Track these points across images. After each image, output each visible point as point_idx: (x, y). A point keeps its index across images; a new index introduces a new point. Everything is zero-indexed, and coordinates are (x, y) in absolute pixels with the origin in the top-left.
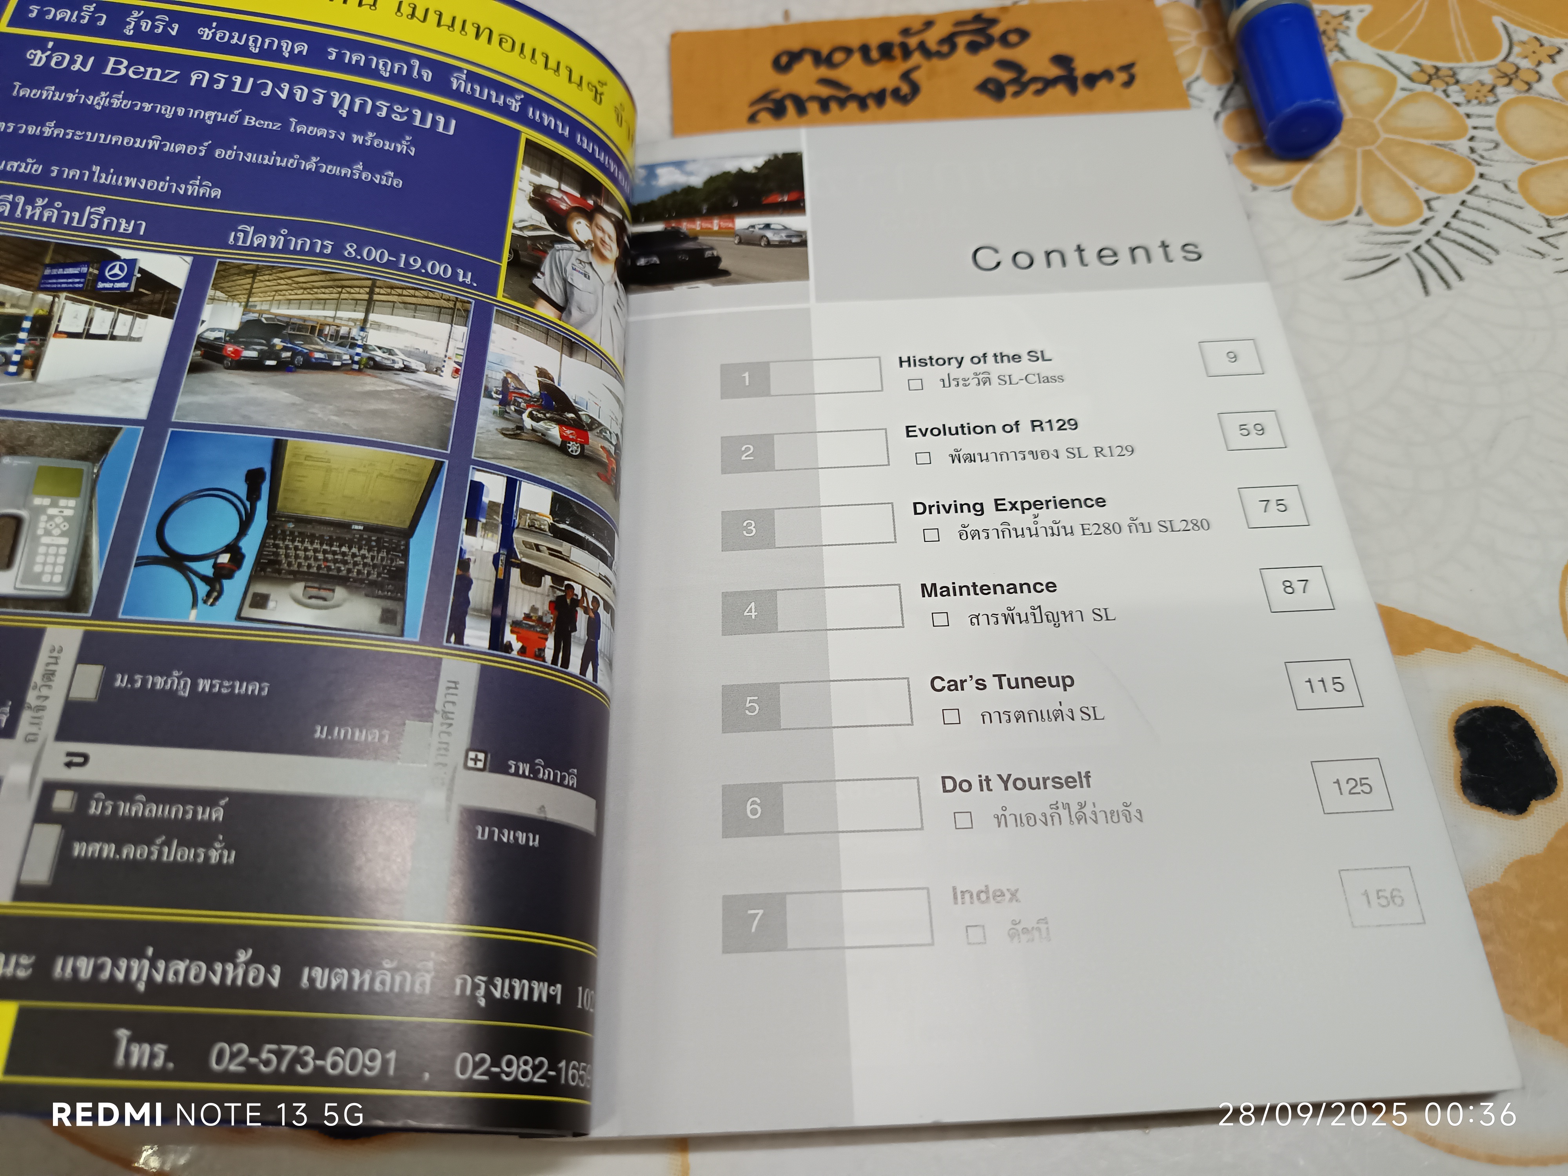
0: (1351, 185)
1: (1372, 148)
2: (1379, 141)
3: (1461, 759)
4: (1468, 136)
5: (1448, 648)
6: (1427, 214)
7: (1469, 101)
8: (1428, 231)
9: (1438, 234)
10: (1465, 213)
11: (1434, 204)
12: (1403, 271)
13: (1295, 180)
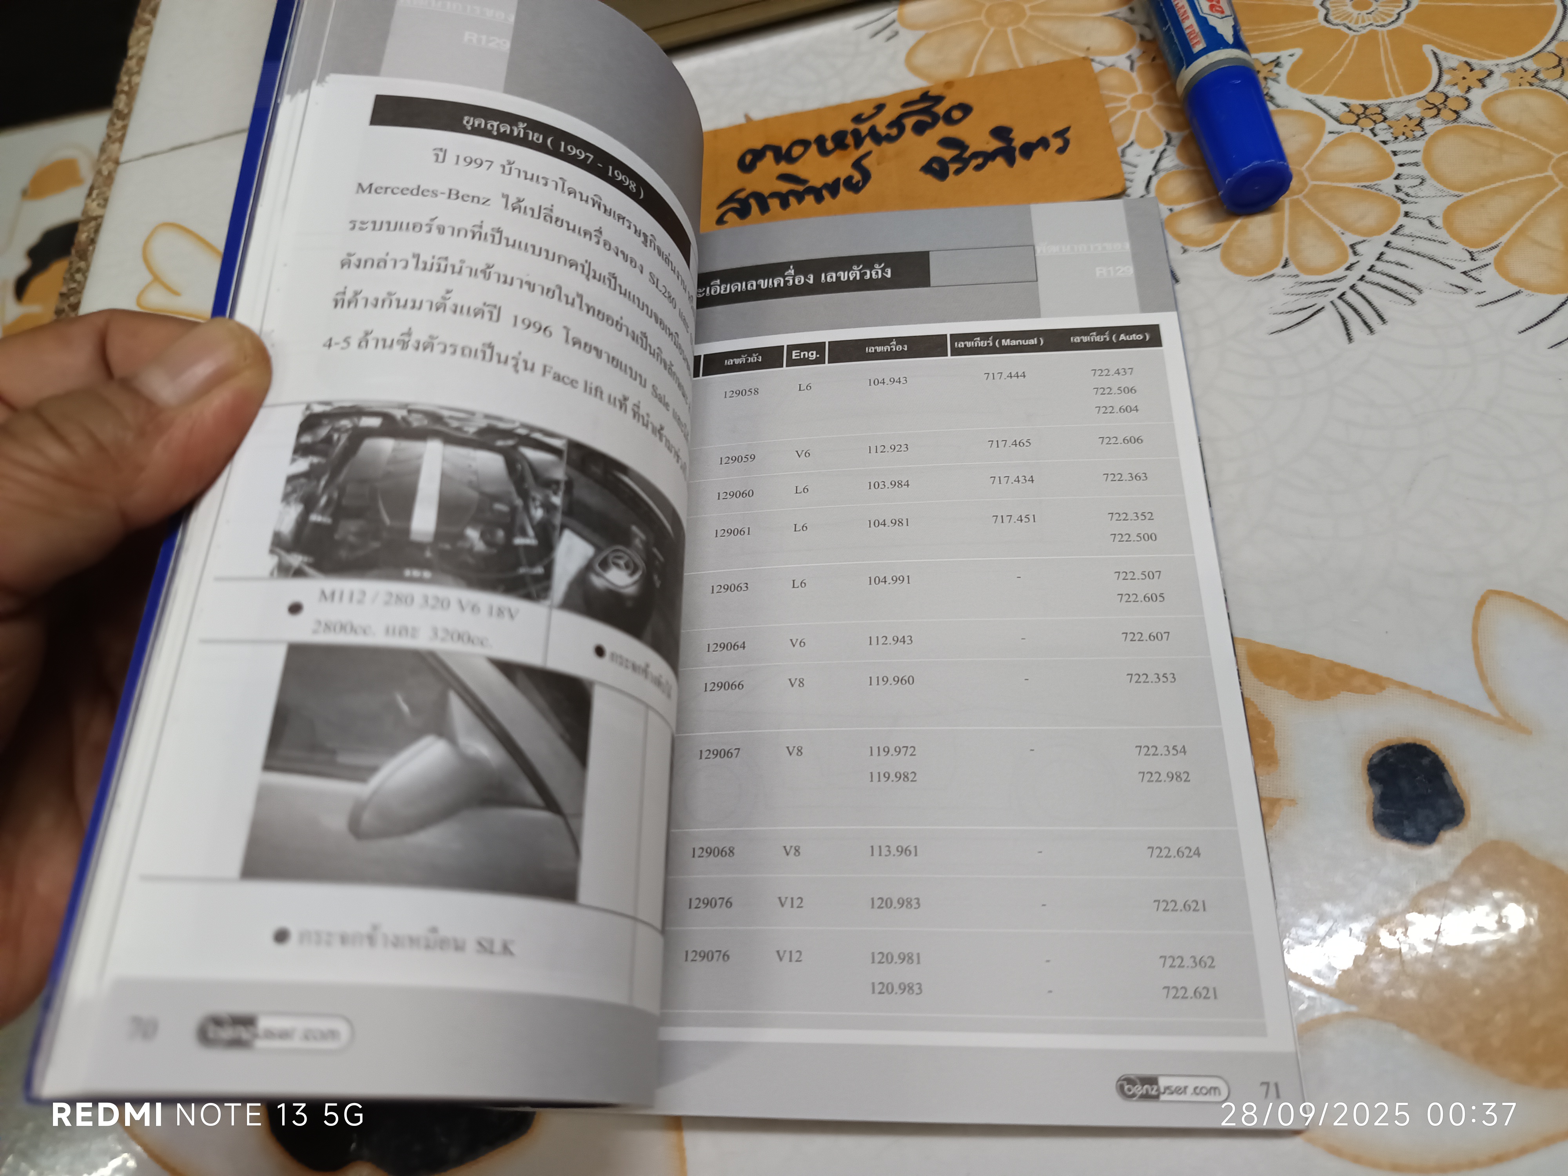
0: (1278, 238)
1: (1300, 196)
2: (1307, 190)
3: (1373, 797)
4: (1395, 175)
5: (1362, 690)
6: (1352, 259)
7: (1396, 138)
8: (1353, 277)
9: (1362, 278)
10: (1390, 255)
11: (1359, 248)
12: (1328, 319)
13: (1223, 240)
